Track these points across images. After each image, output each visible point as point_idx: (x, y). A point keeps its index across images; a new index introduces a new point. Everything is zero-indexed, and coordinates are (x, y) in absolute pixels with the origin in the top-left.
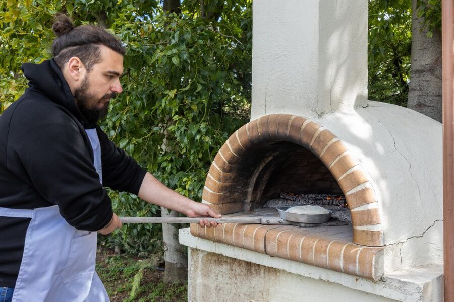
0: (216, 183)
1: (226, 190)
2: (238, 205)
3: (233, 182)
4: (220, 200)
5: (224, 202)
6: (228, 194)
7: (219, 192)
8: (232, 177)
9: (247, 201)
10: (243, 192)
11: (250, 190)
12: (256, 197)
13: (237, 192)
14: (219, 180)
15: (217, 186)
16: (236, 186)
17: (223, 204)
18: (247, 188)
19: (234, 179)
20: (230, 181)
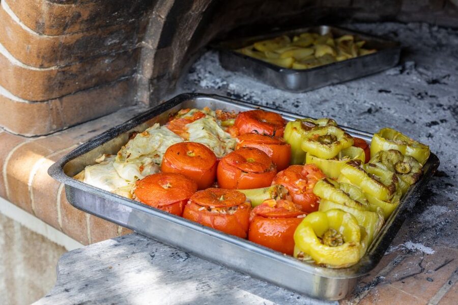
0: (27, 37)
1: (68, 56)
2: (115, 92)
3: (87, 30)
4: (49, 89)
5: (64, 92)
6: (76, 67)
7: (42, 66)
8: (85, 15)
9: (139, 76)
10: (125, 53)
11: (150, 44)
12: (167, 65)
13: (106, 55)
14: (39, 27)
15: (33, 48)
16: (104, 40)
17: (61, 98)
18: (141, 40)
19: (92, 19)
20: (77, 27)
